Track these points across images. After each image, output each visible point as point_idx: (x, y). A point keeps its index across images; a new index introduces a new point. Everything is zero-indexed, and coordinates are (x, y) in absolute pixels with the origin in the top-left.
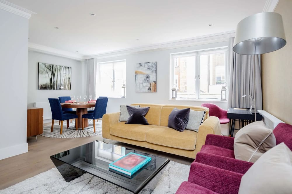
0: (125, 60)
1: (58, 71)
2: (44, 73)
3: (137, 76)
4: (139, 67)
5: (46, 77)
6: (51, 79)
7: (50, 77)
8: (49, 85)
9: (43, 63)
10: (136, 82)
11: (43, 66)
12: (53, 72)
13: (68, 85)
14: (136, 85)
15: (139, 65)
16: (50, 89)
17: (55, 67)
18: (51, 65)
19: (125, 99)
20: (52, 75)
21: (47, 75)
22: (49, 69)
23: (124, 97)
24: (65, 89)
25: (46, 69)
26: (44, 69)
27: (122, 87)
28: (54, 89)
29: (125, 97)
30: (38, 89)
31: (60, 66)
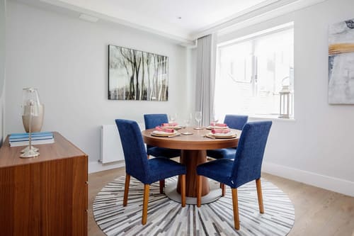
0: (292, 23)
1: (145, 63)
2: (119, 67)
3: (336, 59)
4: (345, 31)
5: (123, 75)
6: (132, 79)
7: (131, 74)
8: (129, 90)
9: (117, 47)
10: (332, 75)
11: (118, 53)
12: (135, 64)
13: (163, 92)
14: (334, 84)
15: (345, 25)
16: (130, 99)
17: (138, 55)
18: (132, 51)
19: (292, 122)
20: (133, 71)
21: (124, 70)
22: (128, 59)
23: (287, 116)
24: (157, 100)
25: (122, 59)
26: (119, 59)
27: (281, 94)
28: (138, 99)
29: (292, 117)
30: (109, 98)
31: (149, 53)
